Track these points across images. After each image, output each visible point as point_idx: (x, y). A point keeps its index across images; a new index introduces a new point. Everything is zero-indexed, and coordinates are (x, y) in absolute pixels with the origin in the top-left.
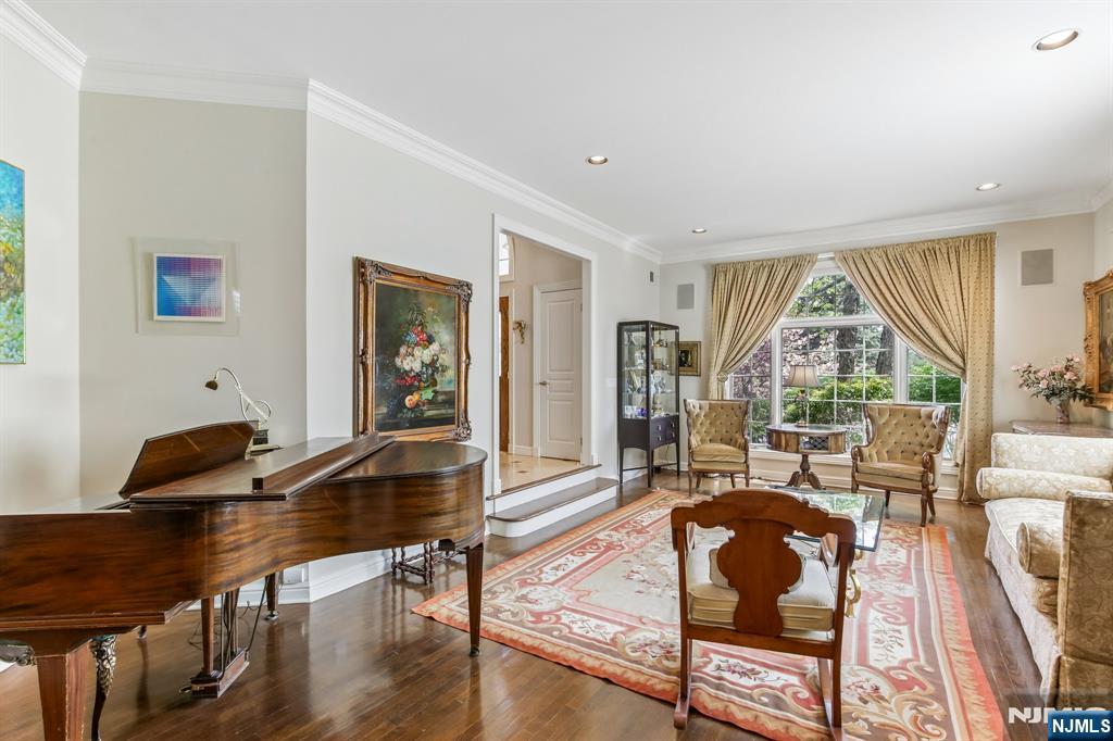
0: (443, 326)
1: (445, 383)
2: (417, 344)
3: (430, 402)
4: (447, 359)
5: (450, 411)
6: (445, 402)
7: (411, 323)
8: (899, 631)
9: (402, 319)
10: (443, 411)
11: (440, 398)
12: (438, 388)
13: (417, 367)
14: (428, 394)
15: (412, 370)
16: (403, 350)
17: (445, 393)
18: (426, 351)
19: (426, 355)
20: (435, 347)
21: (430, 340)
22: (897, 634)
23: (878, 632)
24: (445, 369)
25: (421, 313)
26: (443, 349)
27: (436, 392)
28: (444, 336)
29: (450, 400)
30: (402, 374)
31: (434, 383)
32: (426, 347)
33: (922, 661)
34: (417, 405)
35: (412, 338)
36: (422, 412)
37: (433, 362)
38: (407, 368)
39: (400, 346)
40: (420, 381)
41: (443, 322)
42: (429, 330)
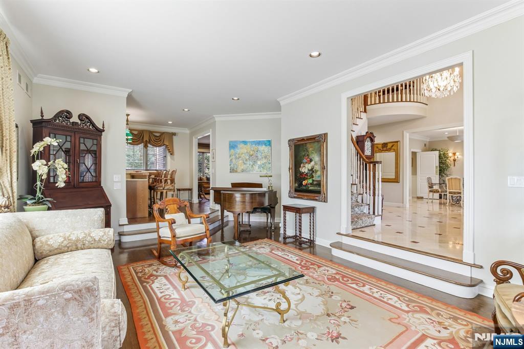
0: (316, 154)
1: (316, 177)
2: (306, 163)
3: (311, 184)
4: (317, 167)
5: (319, 188)
6: (316, 185)
7: (304, 156)
8: (161, 293)
9: (301, 155)
10: (316, 188)
11: (315, 183)
12: (314, 179)
13: (306, 171)
14: (310, 181)
15: (305, 172)
16: (302, 165)
17: (317, 181)
18: (310, 165)
19: (309, 166)
20: (313, 163)
21: (311, 161)
22: (161, 291)
23: (168, 289)
24: (316, 171)
25: (308, 151)
26: (316, 164)
27: (313, 180)
28: (316, 158)
29: (319, 184)
30: (302, 174)
31: (313, 177)
32: (309, 163)
33: (148, 286)
34: (307, 185)
35: (305, 161)
36: (308, 187)
37: (312, 169)
38: (303, 171)
39: (300, 164)
40: (307, 176)
41: (316, 152)
42: (311, 157)
